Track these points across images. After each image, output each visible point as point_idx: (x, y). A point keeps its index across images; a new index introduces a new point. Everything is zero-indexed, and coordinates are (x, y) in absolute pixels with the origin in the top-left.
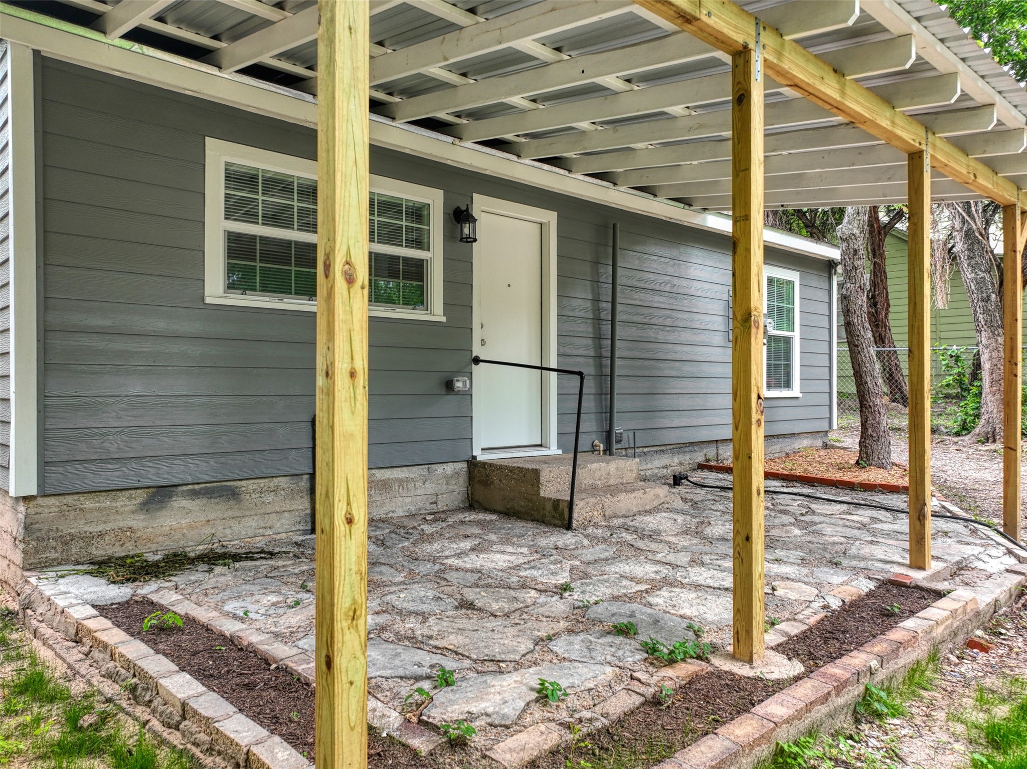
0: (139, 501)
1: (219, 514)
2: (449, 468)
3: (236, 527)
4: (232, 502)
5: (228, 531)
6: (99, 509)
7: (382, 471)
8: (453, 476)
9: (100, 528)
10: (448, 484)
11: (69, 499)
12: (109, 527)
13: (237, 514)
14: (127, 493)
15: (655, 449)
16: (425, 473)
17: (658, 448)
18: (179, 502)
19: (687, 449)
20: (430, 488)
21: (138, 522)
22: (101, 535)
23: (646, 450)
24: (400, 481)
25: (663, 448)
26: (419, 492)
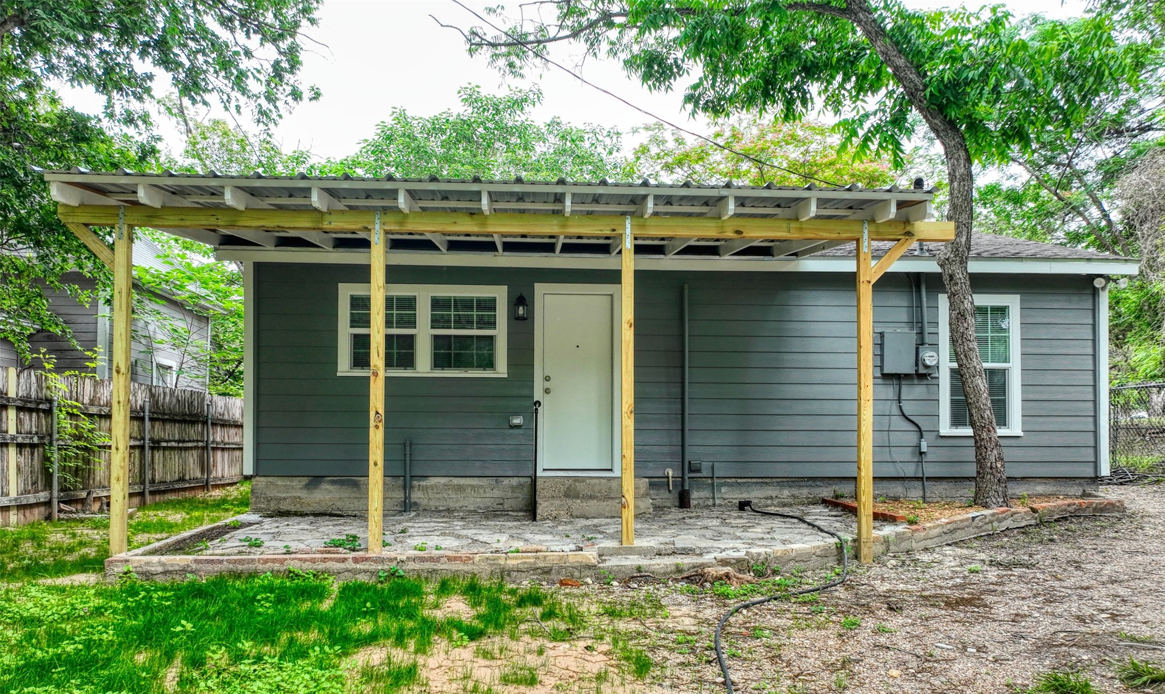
0: (304, 483)
1: (347, 495)
2: (514, 481)
3: (356, 503)
4: (355, 489)
5: (352, 505)
6: (285, 486)
7: (459, 479)
8: (517, 487)
9: (284, 495)
10: (513, 492)
11: (270, 479)
12: (288, 495)
13: (358, 495)
14: (298, 479)
15: (754, 480)
16: (494, 483)
17: (761, 480)
18: (325, 486)
19: (803, 483)
20: (497, 493)
21: (303, 494)
22: (284, 499)
23: (739, 481)
24: (472, 487)
25: (766, 480)
26: (488, 495)
